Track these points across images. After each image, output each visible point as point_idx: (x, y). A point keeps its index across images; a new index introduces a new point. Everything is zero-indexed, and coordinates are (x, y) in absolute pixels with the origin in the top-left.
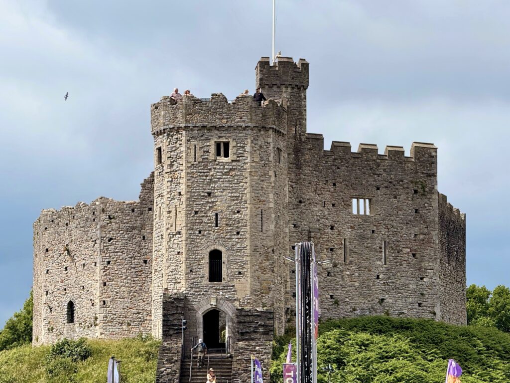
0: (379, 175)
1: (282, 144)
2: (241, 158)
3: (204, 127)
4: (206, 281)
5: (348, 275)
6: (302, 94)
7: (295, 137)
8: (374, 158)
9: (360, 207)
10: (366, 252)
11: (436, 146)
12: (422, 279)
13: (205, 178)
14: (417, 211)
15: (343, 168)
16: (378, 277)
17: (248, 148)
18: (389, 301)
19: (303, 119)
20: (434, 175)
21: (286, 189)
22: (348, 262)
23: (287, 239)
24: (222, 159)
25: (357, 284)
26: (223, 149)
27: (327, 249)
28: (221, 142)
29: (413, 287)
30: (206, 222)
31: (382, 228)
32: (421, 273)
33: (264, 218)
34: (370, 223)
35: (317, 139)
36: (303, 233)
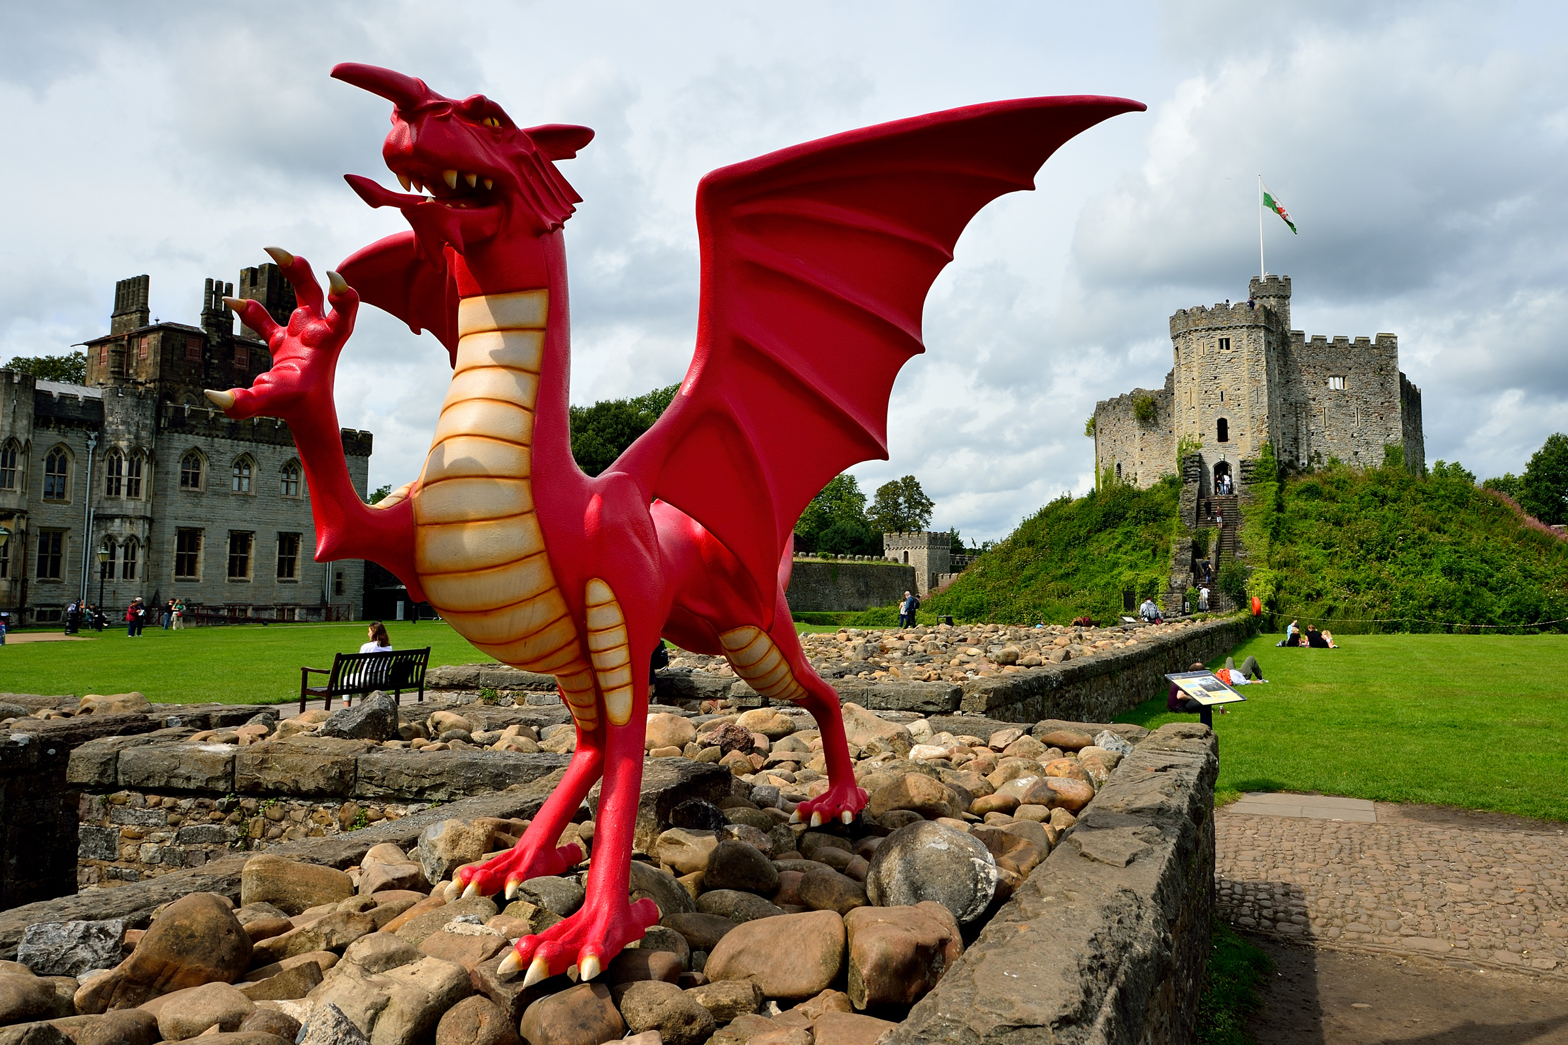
0: (1350, 359)
1: (1271, 339)
3: (1209, 329)
4: (1215, 442)
5: (1329, 435)
6: (1287, 303)
7: (1282, 334)
8: (1346, 346)
9: (1335, 383)
10: (1343, 416)
11: (1396, 335)
12: (1388, 436)
13: (1212, 366)
14: (1382, 385)
15: (1321, 355)
16: (1352, 436)
17: (1245, 342)
18: (1362, 452)
19: (1288, 320)
20: (1396, 357)
21: (1276, 372)
23: (1278, 409)
24: (1224, 351)
25: (1335, 441)
26: (1225, 343)
28: (1223, 339)
29: (1381, 442)
30: (1214, 397)
31: (1354, 399)
32: (1388, 431)
33: (1260, 393)
34: (1345, 395)
35: (1300, 335)
36: (1291, 404)
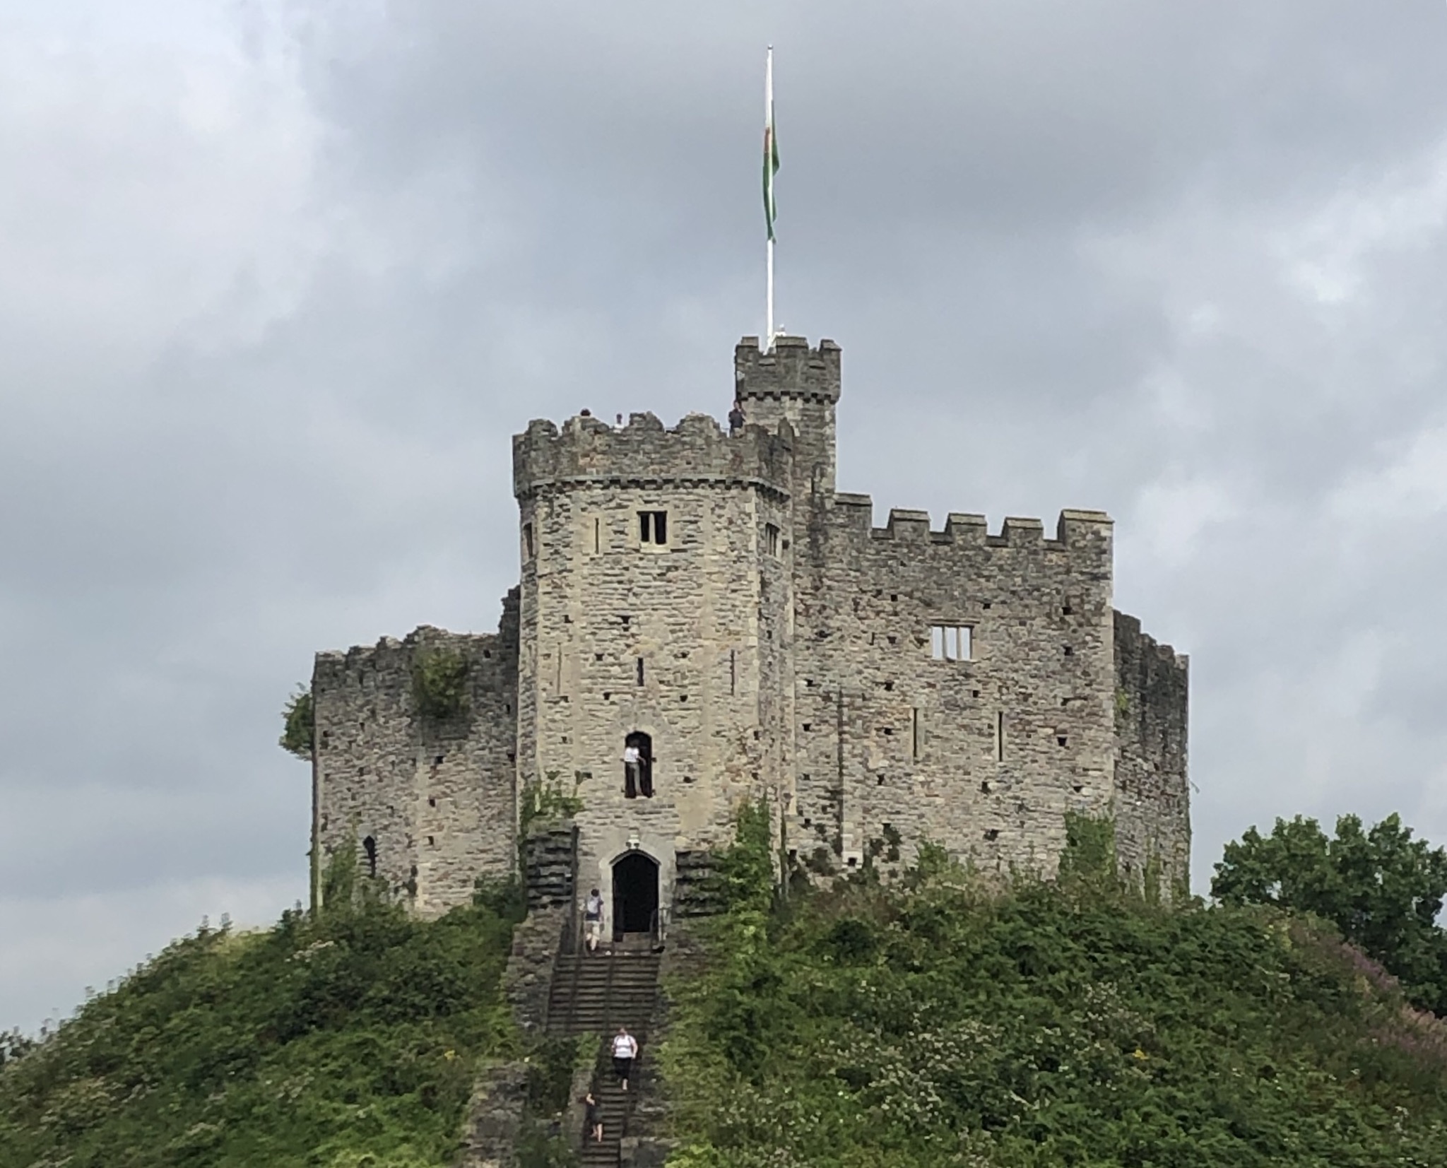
0: (988, 578)
1: (778, 516)
2: (690, 545)
5: (922, 783)
6: (827, 414)
7: (811, 501)
8: (980, 542)
9: (948, 643)
10: (961, 734)
11: (1110, 516)
12: (1078, 789)
13: (616, 585)
14: (1068, 651)
15: (913, 563)
16: (985, 788)
17: (705, 523)
18: (1007, 834)
19: (828, 465)
20: (1105, 577)
21: (790, 607)
22: (921, 756)
24: (652, 547)
25: (939, 801)
27: (878, 730)
28: (649, 513)
29: (1058, 806)
30: (620, 676)
31: (993, 687)
32: (1076, 778)
33: (738, 666)
34: (967, 676)
35: (857, 505)
36: (827, 698)
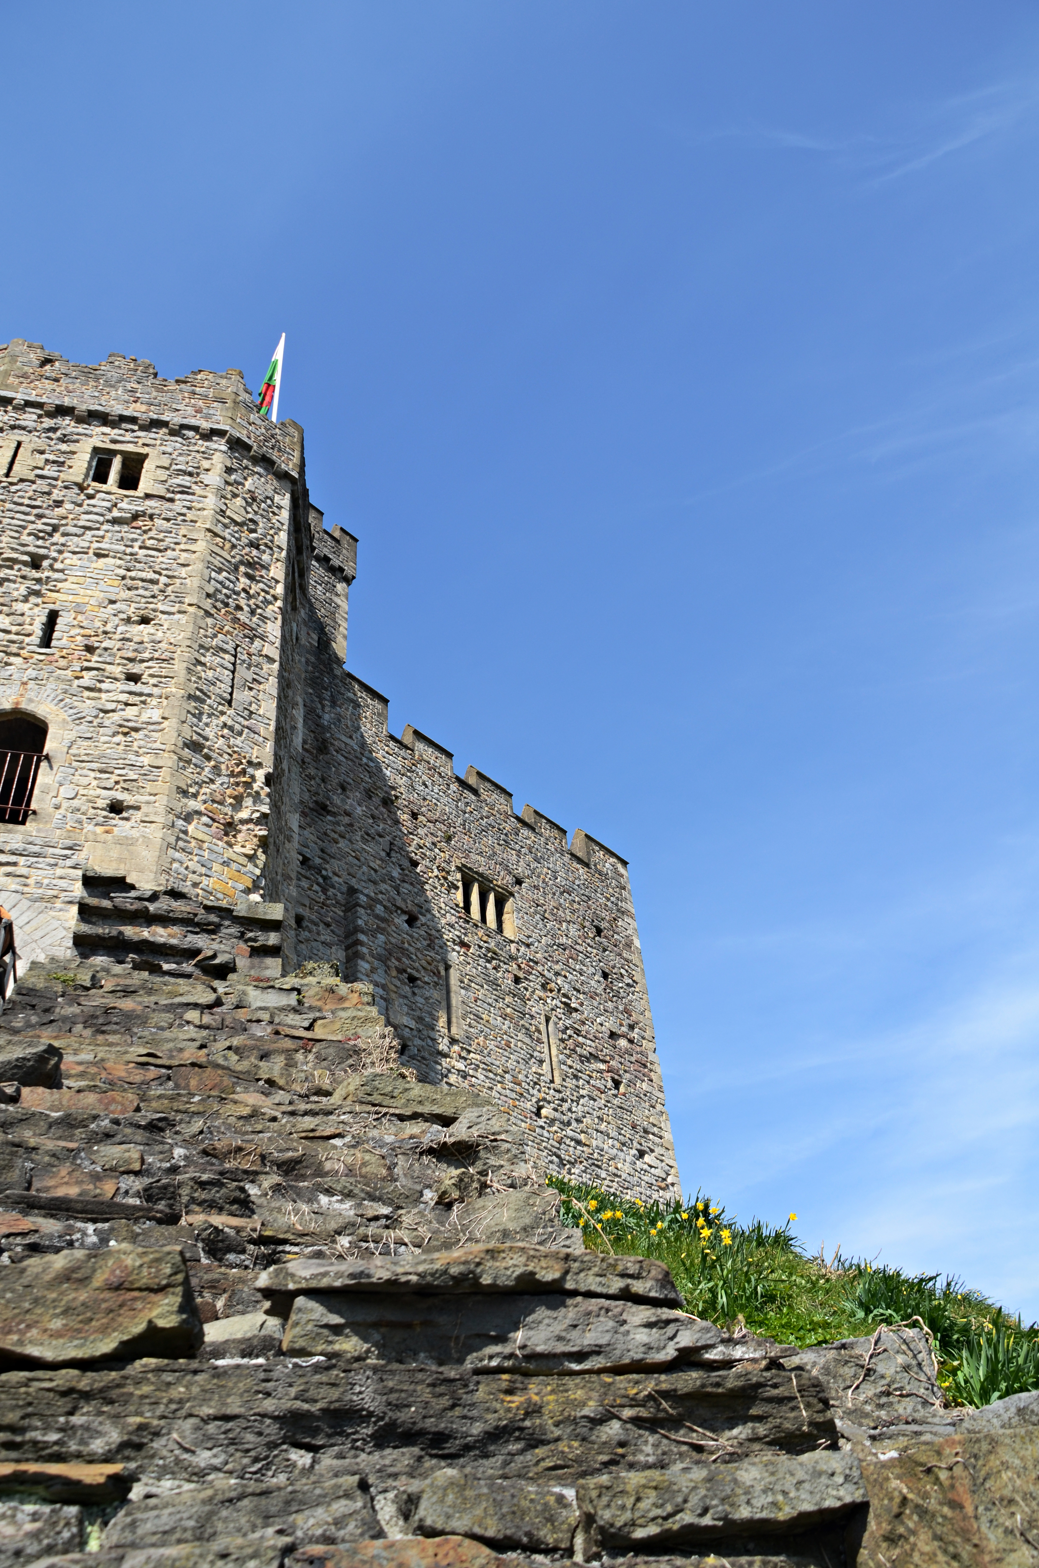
2: (180, 496)
3: (64, 409)
12: (641, 1154)
22: (458, 1033)
26: (118, 470)
27: (399, 971)
28: (114, 453)
31: (535, 981)
32: (638, 1139)
33: (245, 671)
35: (372, 691)
36: (329, 892)
